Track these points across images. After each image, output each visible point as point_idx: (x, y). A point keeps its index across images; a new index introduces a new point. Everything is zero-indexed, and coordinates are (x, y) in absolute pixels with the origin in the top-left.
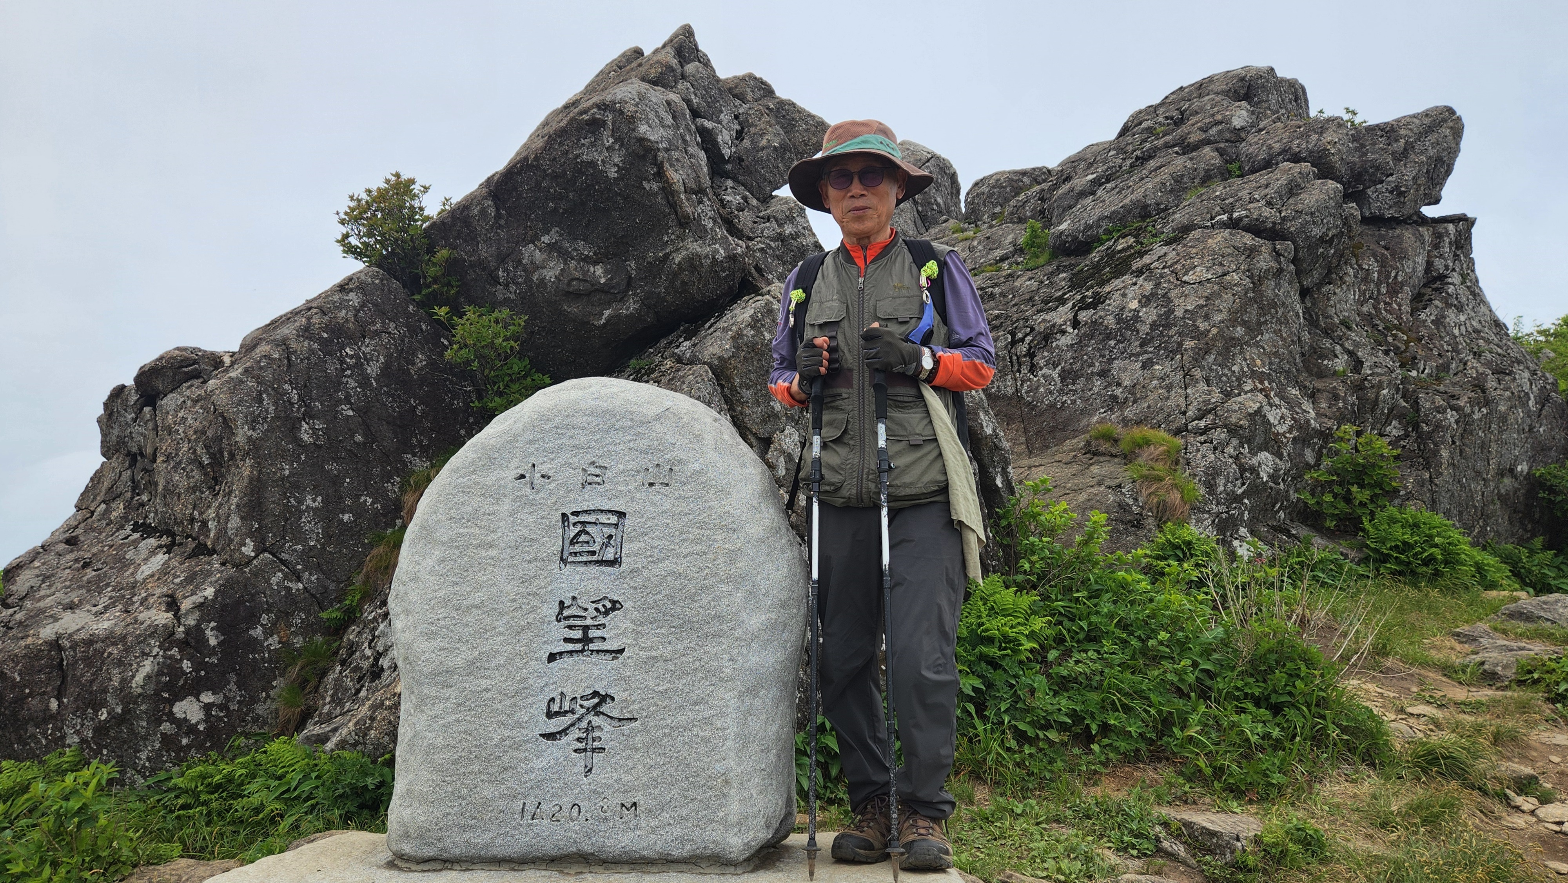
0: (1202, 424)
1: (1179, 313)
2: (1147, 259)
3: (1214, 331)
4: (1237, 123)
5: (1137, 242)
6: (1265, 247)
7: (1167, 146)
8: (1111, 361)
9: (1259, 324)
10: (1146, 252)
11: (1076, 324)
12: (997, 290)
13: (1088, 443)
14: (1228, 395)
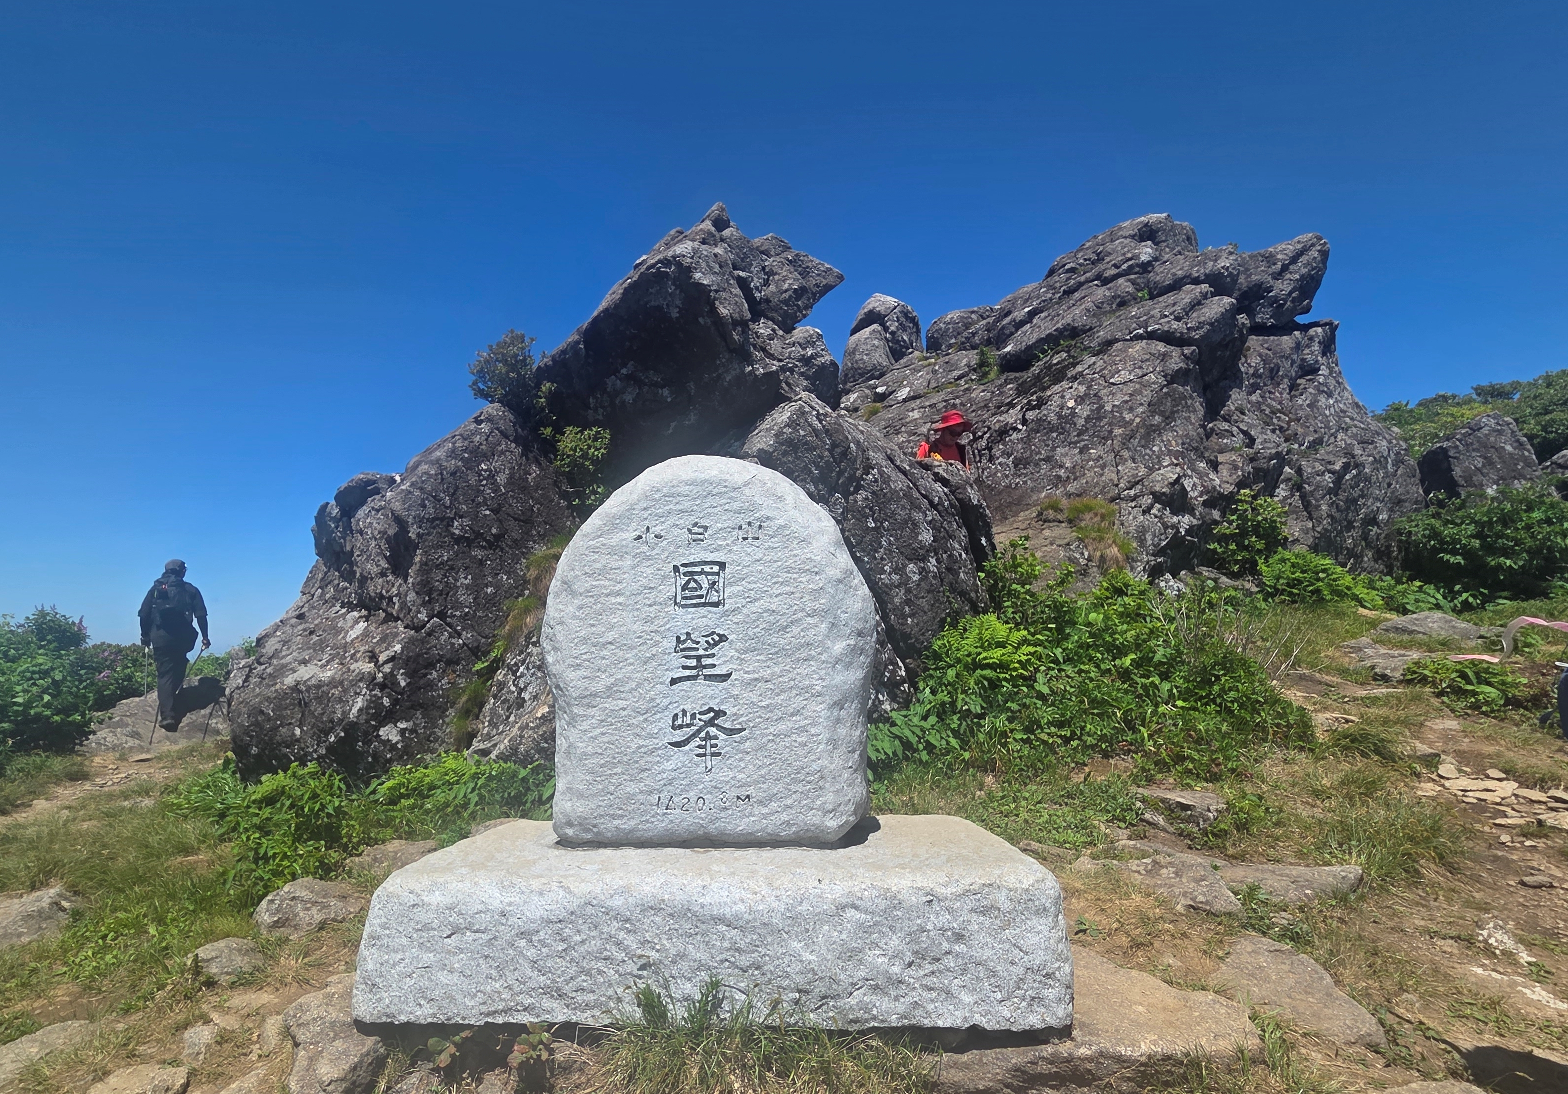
0: (1132, 492)
1: (1108, 408)
2: (1079, 368)
3: (1138, 420)
4: (1144, 258)
5: (1069, 356)
6: (1175, 352)
7: (1089, 281)
8: (1054, 449)
9: (1173, 413)
10: (1078, 363)
11: (1024, 422)
12: (958, 401)
13: (1040, 514)
14: (1151, 470)
